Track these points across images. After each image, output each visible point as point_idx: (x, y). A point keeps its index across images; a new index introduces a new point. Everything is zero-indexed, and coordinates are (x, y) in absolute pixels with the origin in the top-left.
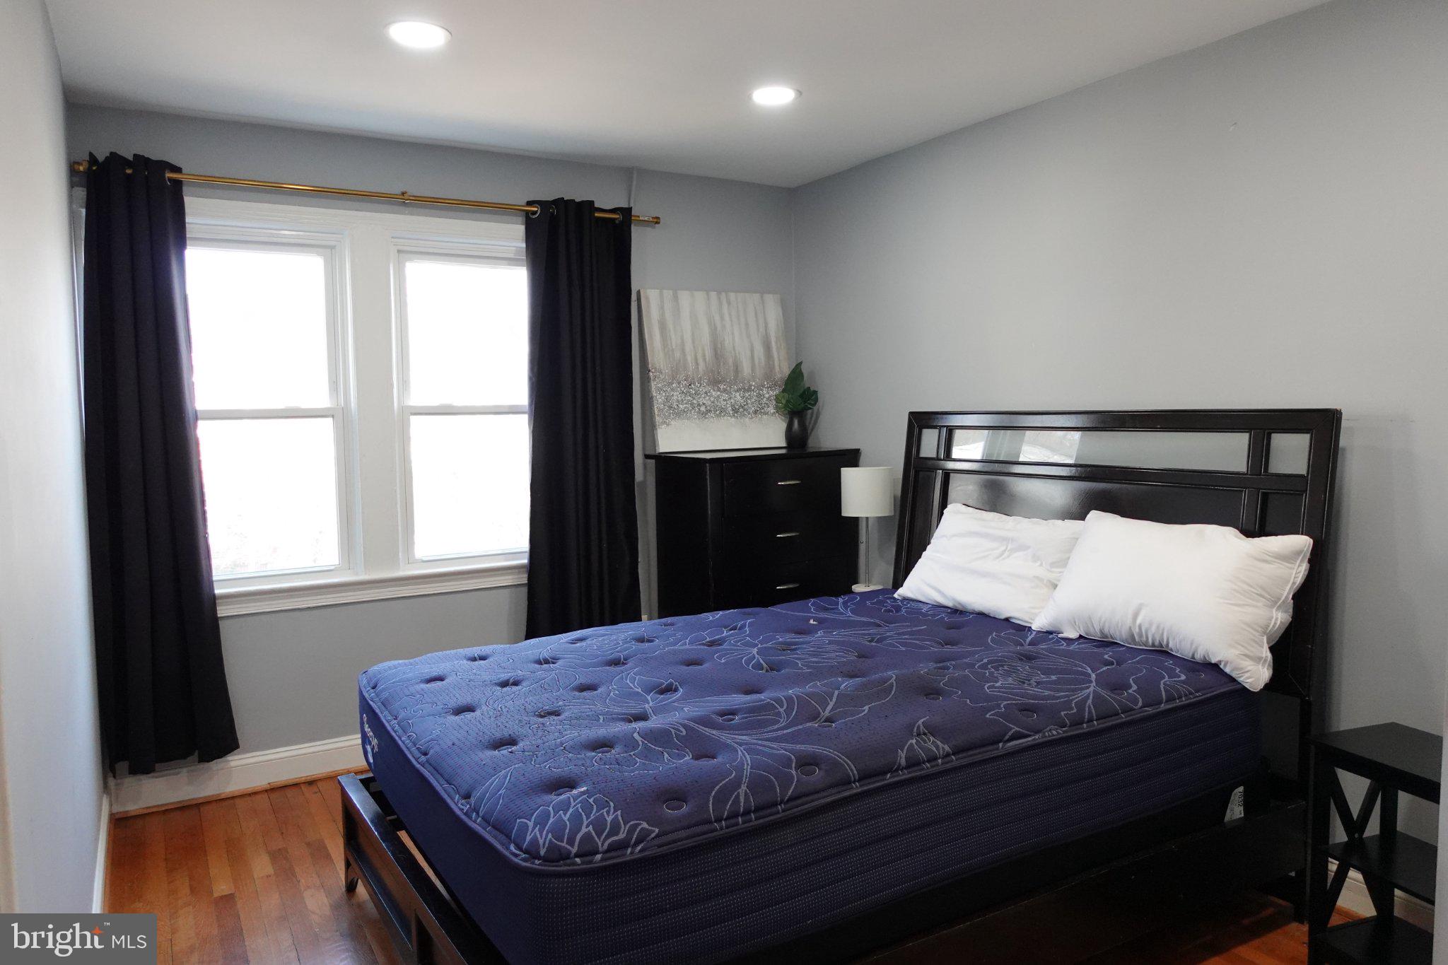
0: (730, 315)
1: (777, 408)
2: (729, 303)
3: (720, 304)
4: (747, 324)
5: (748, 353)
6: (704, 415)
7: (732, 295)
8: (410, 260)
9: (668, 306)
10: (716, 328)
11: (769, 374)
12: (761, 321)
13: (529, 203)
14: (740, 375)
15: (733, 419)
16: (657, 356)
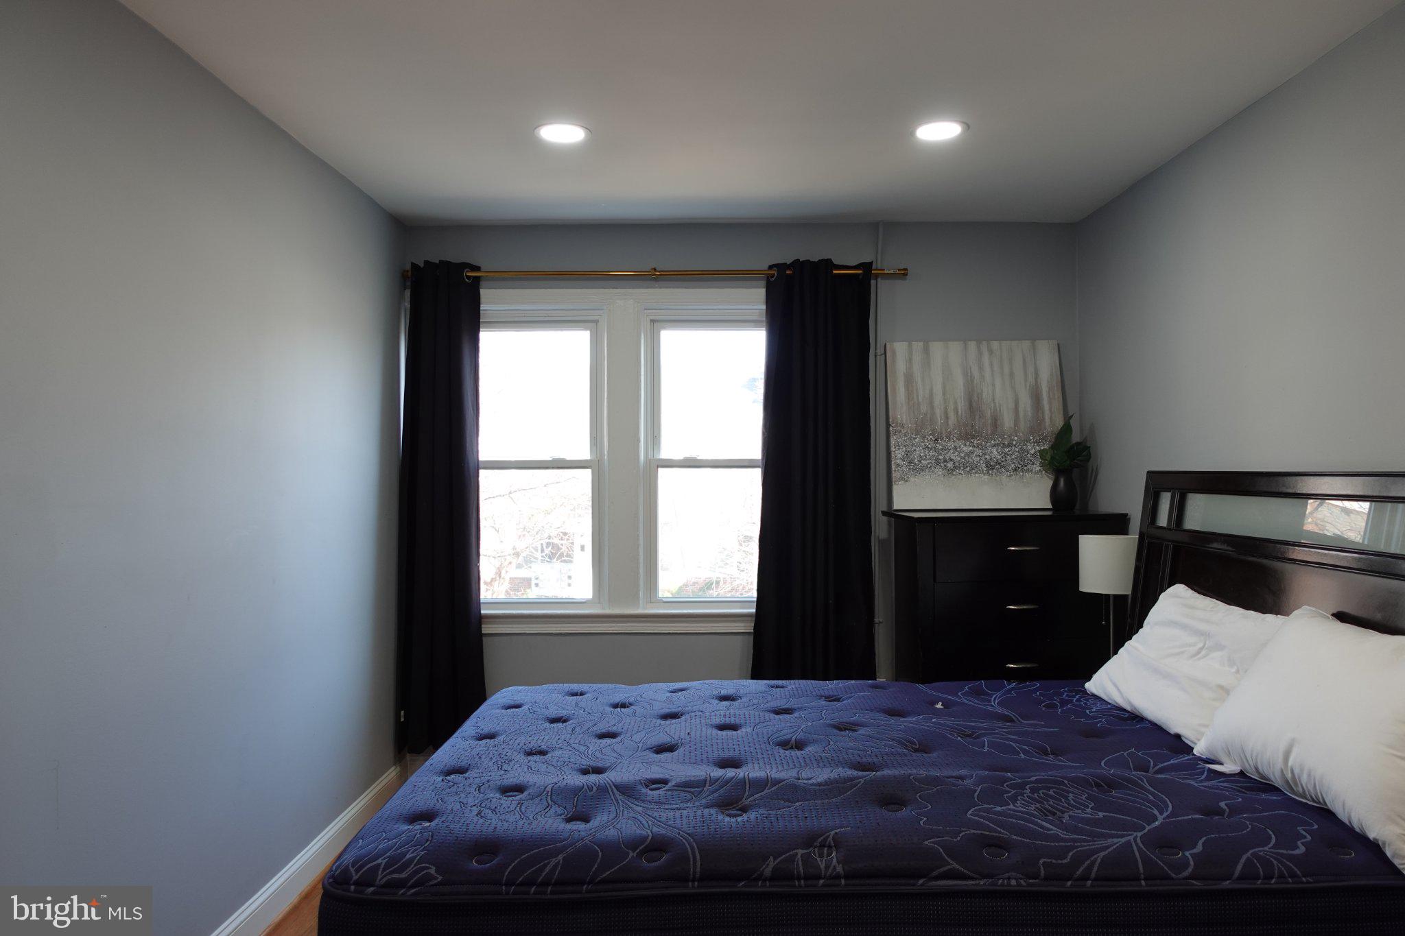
0: (991, 365)
1: (1042, 465)
2: (991, 352)
3: (980, 353)
4: (1012, 375)
5: (1012, 405)
6: (951, 471)
7: (995, 344)
8: (664, 328)
9: (917, 358)
10: (972, 381)
11: (1036, 427)
12: (1031, 369)
13: (771, 267)
14: (998, 429)
15: (986, 477)
16: (901, 411)
